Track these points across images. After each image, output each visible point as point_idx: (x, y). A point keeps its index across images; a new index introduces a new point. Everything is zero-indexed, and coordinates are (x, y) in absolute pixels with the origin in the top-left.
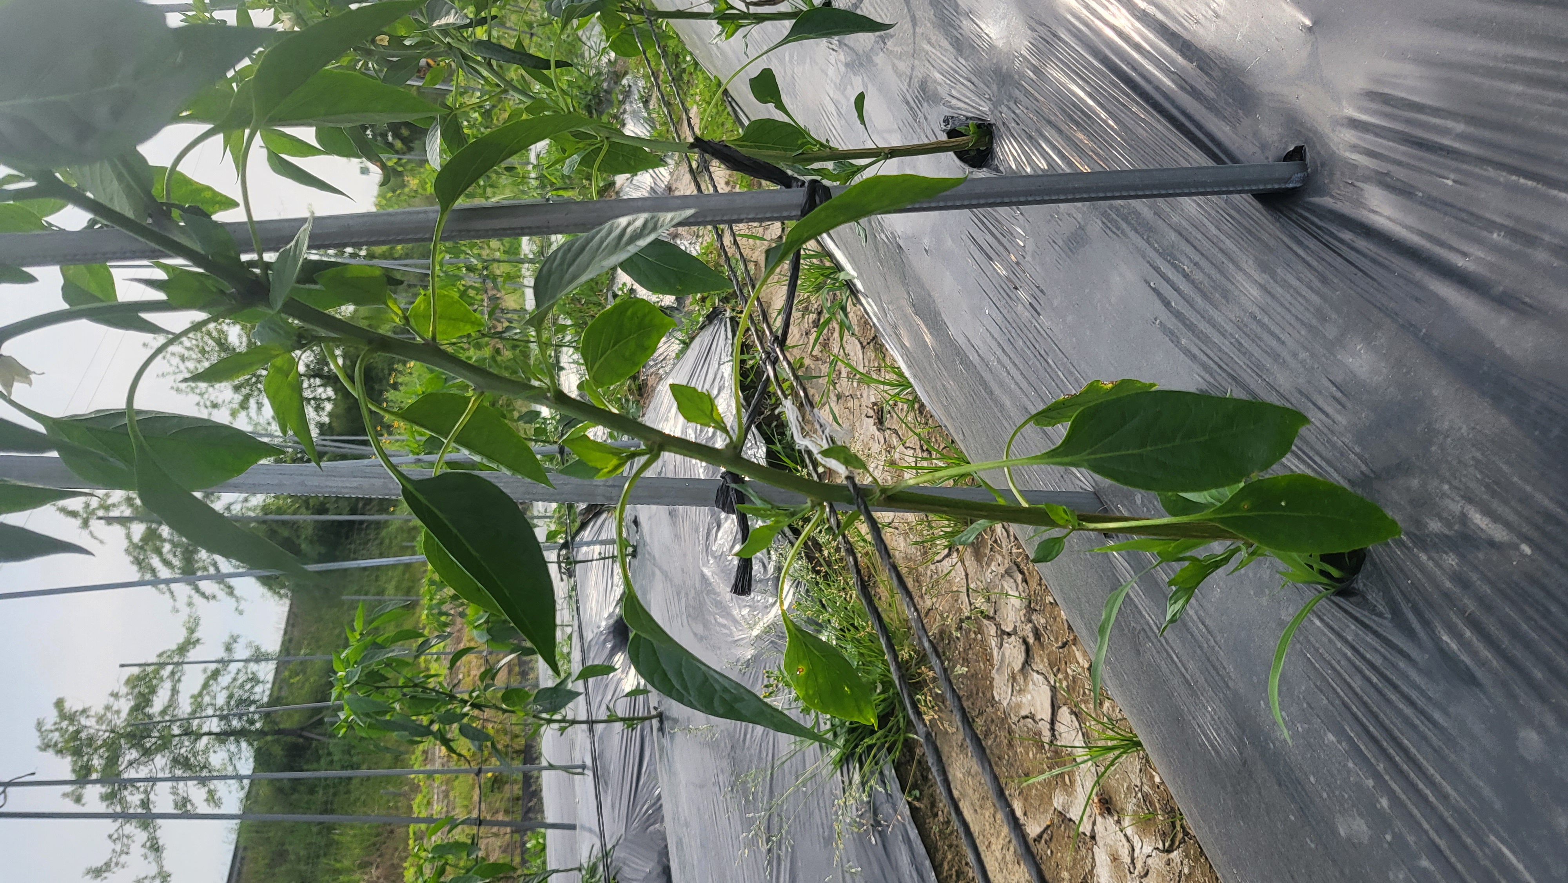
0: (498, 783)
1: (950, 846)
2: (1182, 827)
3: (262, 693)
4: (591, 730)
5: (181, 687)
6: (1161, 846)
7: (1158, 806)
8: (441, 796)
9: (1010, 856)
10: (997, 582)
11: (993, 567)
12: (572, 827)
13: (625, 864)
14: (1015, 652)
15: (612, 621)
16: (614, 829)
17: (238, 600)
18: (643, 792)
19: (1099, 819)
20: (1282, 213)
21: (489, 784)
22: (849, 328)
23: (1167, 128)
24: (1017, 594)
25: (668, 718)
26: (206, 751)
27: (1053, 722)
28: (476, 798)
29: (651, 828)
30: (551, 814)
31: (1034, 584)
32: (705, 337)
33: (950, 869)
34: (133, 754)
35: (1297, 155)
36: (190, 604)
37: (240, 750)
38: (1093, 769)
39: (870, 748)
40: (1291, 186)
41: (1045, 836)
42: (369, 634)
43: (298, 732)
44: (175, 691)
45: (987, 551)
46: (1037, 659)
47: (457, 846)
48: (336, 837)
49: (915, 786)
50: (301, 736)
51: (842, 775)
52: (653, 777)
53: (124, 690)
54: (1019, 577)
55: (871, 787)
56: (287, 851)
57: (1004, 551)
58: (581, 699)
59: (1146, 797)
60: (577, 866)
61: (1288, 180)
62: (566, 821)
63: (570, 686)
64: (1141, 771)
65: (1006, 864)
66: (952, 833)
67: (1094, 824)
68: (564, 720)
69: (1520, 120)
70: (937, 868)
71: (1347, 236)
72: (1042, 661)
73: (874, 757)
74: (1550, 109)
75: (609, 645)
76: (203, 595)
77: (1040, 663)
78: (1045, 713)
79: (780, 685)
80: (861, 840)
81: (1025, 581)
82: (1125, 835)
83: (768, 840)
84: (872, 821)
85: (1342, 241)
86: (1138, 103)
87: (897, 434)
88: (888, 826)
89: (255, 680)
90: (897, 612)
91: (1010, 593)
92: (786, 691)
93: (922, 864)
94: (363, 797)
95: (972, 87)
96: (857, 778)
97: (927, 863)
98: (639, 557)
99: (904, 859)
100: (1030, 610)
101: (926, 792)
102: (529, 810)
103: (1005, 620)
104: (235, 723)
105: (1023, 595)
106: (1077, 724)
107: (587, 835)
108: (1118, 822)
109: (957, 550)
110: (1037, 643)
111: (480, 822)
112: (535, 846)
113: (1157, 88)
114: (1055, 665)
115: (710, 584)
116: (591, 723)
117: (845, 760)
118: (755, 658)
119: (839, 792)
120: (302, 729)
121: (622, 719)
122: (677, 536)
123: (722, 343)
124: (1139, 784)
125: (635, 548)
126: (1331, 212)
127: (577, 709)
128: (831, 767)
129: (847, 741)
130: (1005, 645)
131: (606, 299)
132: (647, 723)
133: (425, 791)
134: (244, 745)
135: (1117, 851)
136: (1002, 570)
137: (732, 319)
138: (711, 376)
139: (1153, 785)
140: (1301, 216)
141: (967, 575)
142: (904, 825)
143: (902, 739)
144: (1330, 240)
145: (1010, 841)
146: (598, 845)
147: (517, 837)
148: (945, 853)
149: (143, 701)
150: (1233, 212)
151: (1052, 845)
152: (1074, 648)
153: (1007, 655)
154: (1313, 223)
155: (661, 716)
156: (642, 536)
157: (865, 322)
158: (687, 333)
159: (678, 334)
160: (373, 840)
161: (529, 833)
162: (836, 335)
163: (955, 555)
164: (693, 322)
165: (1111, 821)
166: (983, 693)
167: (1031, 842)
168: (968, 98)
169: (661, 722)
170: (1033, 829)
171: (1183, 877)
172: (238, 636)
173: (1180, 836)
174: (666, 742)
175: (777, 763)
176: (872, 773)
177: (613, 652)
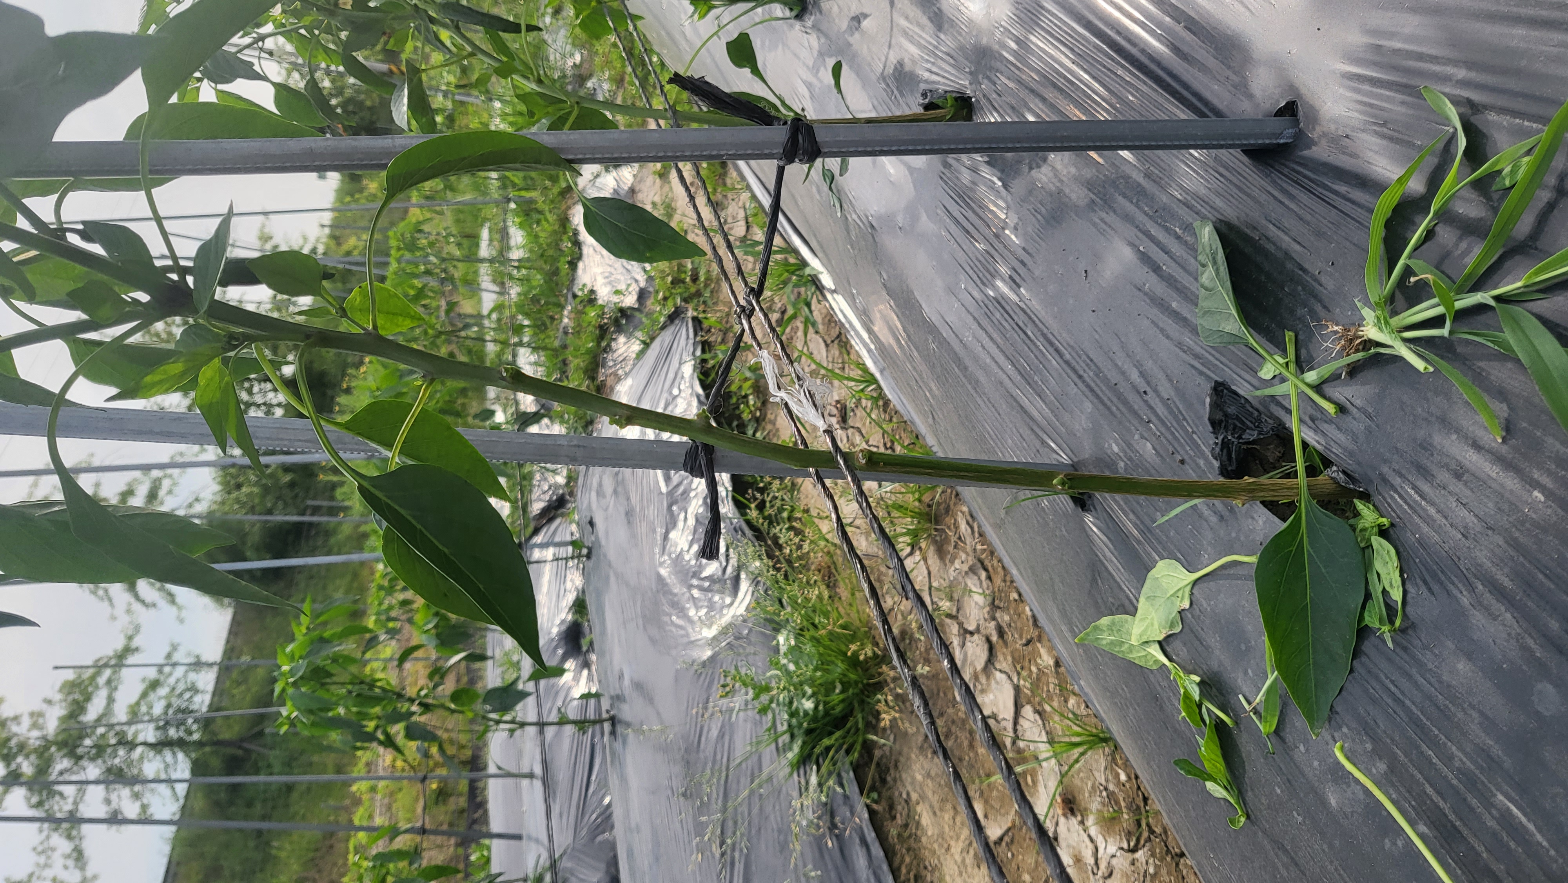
0: (442, 795)
1: (908, 850)
2: (1148, 825)
3: (202, 702)
4: (541, 732)
5: (117, 695)
6: (1125, 846)
7: (1123, 804)
8: (384, 810)
9: (969, 859)
10: (960, 579)
11: (957, 564)
12: (518, 837)
13: (572, 874)
14: (978, 651)
15: (564, 628)
16: (563, 839)
17: (180, 608)
18: (592, 802)
19: (1062, 820)
20: (1273, 167)
21: (434, 797)
22: (814, 324)
23: (1154, 89)
24: (981, 591)
25: (620, 722)
26: (141, 758)
27: (1016, 723)
28: (419, 810)
29: (600, 838)
30: (496, 824)
31: (998, 581)
32: (666, 336)
33: (908, 873)
34: (66, 763)
35: (1290, 110)
36: (129, 611)
37: (176, 762)
38: (1057, 769)
39: (828, 749)
40: (1282, 141)
41: (1007, 839)
42: (314, 629)
43: (237, 743)
44: (111, 700)
45: (951, 549)
46: (1001, 657)
47: (399, 855)
48: (274, 852)
49: (873, 788)
50: (240, 747)
51: (799, 776)
52: (604, 785)
53: (58, 697)
54: (983, 575)
55: (829, 788)
56: (222, 867)
57: (969, 549)
58: (531, 701)
59: (1111, 795)
60: (522, 876)
61: (1280, 135)
62: (512, 831)
63: (520, 686)
64: (1106, 768)
65: (966, 867)
66: (910, 836)
67: (1057, 824)
68: (512, 722)
69: (1524, 63)
70: (895, 872)
71: (1342, 188)
72: (1005, 659)
73: (833, 758)
74: (1555, 50)
75: (560, 652)
76: (143, 602)
77: (1004, 662)
78: (1006, 712)
79: (737, 685)
80: (819, 843)
81: (989, 578)
82: (1089, 836)
83: (722, 843)
84: (828, 824)
85: (1336, 193)
86: (1123, 66)
87: (860, 432)
88: (845, 830)
89: (194, 689)
90: (858, 612)
91: (974, 589)
92: (743, 691)
93: (880, 868)
94: (302, 811)
95: (952, 61)
96: (814, 780)
97: (885, 867)
98: (594, 558)
99: (860, 861)
100: (994, 607)
101: (885, 794)
102: (475, 822)
103: (967, 618)
104: (172, 732)
105: (987, 592)
106: (1040, 722)
107: (533, 845)
108: (1082, 822)
109: (920, 548)
110: (1000, 641)
111: (423, 831)
112: (478, 859)
113: (1143, 51)
114: (1019, 662)
115: (666, 585)
116: (541, 725)
117: (804, 761)
118: (712, 659)
119: (795, 794)
120: (242, 740)
121: (574, 722)
122: (633, 536)
123: (683, 342)
124: (1104, 783)
125: (590, 550)
126: (1325, 165)
127: (527, 710)
128: (787, 770)
129: (804, 743)
130: (968, 644)
131: (566, 300)
132: (597, 727)
133: (367, 804)
134: (181, 756)
135: (1080, 852)
136: (965, 568)
137: (695, 319)
138: (671, 375)
139: (1118, 782)
140: (1294, 170)
141: (929, 574)
142: (861, 828)
143: (860, 739)
144: (1325, 192)
145: (970, 844)
146: (545, 855)
147: (461, 851)
148: (903, 857)
149: (77, 709)
150: (1221, 170)
151: (1013, 848)
152: (1039, 645)
153: (970, 653)
154: (1305, 177)
155: (613, 720)
156: (597, 538)
157: (831, 319)
158: (647, 333)
159: (639, 334)
160: (311, 855)
161: (473, 846)
162: (800, 333)
163: (918, 553)
164: (654, 322)
165: (1074, 822)
166: (945, 693)
167: (992, 845)
168: (947, 71)
169: (613, 725)
170: (994, 832)
171: (1148, 878)
172: (178, 645)
173: (1146, 834)
174: (618, 745)
175: (733, 765)
176: (830, 774)
177: (564, 658)
